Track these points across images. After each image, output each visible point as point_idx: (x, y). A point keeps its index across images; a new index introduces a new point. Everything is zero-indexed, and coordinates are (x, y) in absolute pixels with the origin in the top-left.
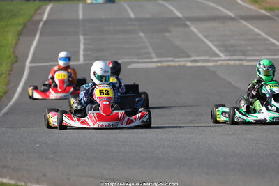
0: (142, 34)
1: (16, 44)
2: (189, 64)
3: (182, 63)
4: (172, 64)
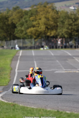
0: (57, 61)
1: (11, 64)
2: (77, 72)
3: (75, 71)
4: (71, 71)
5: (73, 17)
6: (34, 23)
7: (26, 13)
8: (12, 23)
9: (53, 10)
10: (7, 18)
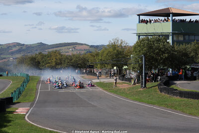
5: (70, 58)
6: (49, 61)
7: (45, 56)
8: (38, 61)
9: (59, 54)
10: (35, 59)
